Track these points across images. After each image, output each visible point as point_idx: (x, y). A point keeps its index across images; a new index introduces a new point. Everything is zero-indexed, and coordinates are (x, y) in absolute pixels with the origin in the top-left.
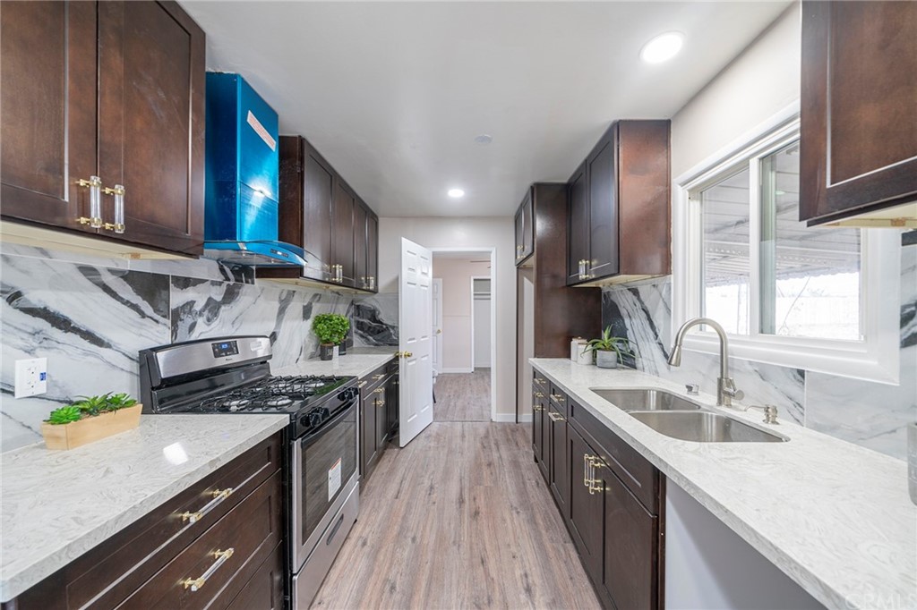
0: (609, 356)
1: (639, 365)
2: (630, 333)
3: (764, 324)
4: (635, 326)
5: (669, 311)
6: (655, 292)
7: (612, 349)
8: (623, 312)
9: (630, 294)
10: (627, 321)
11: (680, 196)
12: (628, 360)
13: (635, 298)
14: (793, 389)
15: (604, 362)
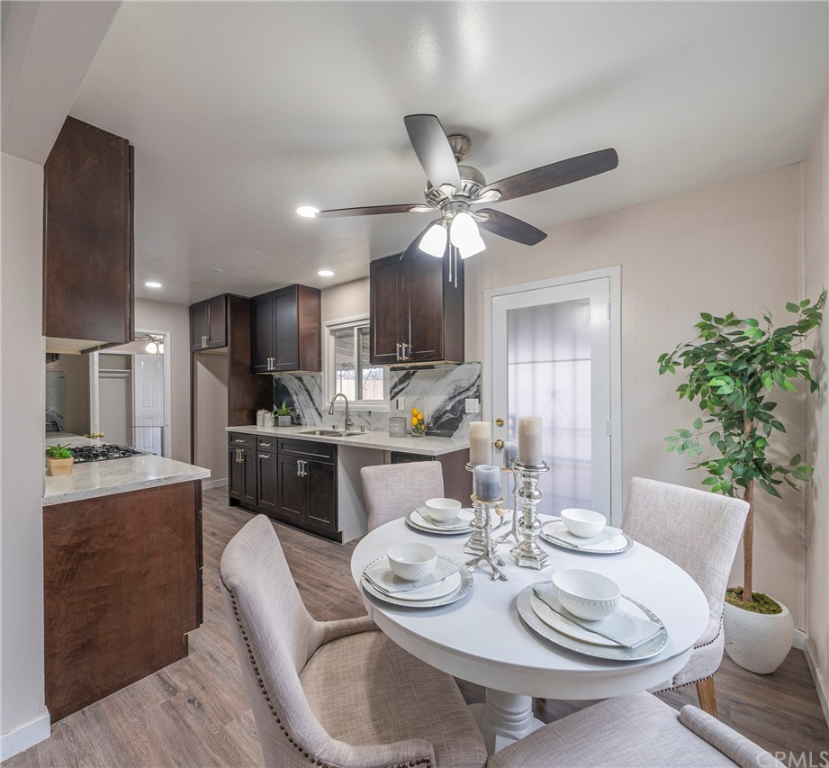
0: (287, 419)
1: (303, 423)
2: (296, 405)
3: (359, 396)
4: (300, 400)
5: (321, 390)
6: (313, 380)
7: (288, 414)
8: (291, 391)
9: (297, 380)
10: (294, 397)
11: (326, 332)
12: (297, 421)
13: (300, 383)
14: (368, 418)
15: (284, 422)
